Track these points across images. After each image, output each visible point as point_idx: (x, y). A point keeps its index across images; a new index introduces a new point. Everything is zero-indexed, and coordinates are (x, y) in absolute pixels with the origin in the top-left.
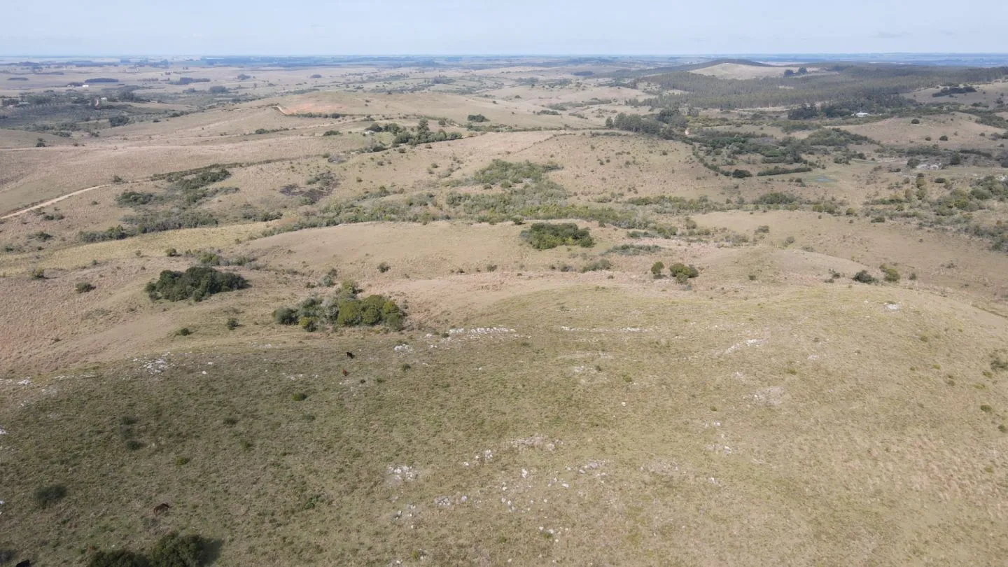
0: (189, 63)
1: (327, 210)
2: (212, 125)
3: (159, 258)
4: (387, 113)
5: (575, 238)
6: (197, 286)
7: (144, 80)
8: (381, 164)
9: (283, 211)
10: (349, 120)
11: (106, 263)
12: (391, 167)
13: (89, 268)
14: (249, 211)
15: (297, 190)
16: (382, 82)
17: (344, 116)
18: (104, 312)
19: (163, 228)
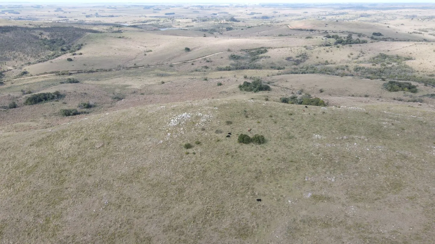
0: (254, 6)
1: (302, 68)
2: (262, 32)
3: (241, 78)
4: (334, 30)
5: (409, 88)
6: (255, 88)
7: (238, 13)
8: (328, 52)
9: (285, 67)
10: (317, 32)
11: (225, 78)
12: (332, 53)
13: (219, 79)
14: (273, 65)
15: (292, 59)
16: (335, 16)
17: (315, 30)
18: (226, 92)
19: (243, 68)
